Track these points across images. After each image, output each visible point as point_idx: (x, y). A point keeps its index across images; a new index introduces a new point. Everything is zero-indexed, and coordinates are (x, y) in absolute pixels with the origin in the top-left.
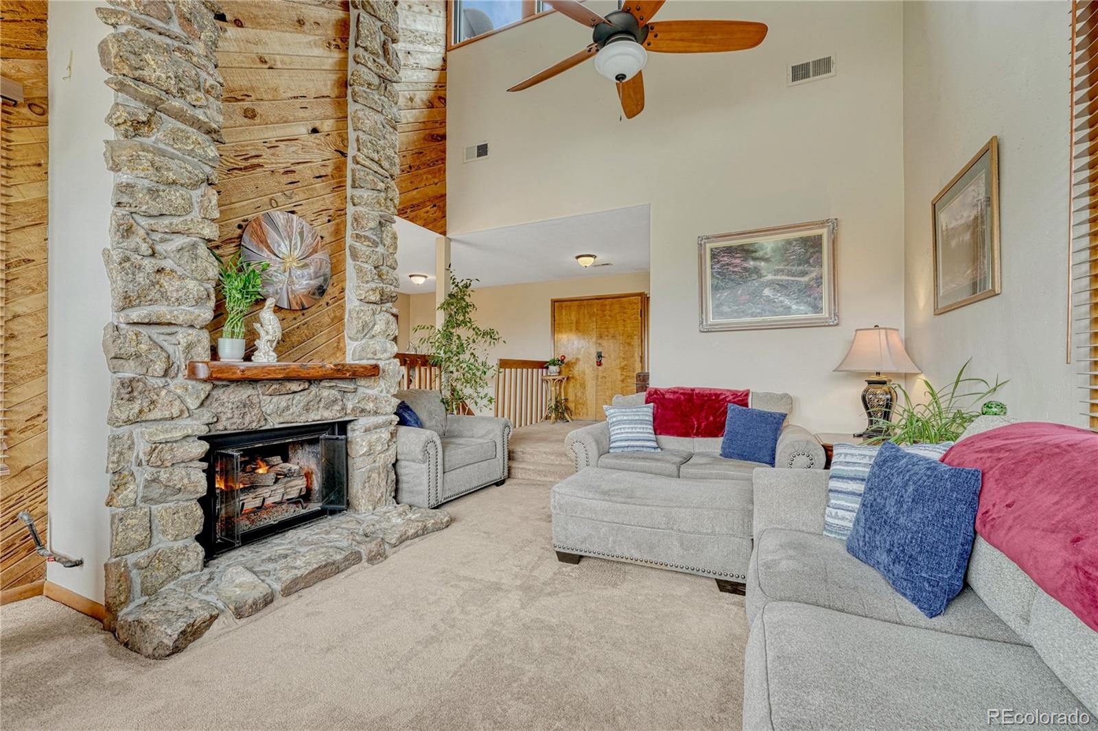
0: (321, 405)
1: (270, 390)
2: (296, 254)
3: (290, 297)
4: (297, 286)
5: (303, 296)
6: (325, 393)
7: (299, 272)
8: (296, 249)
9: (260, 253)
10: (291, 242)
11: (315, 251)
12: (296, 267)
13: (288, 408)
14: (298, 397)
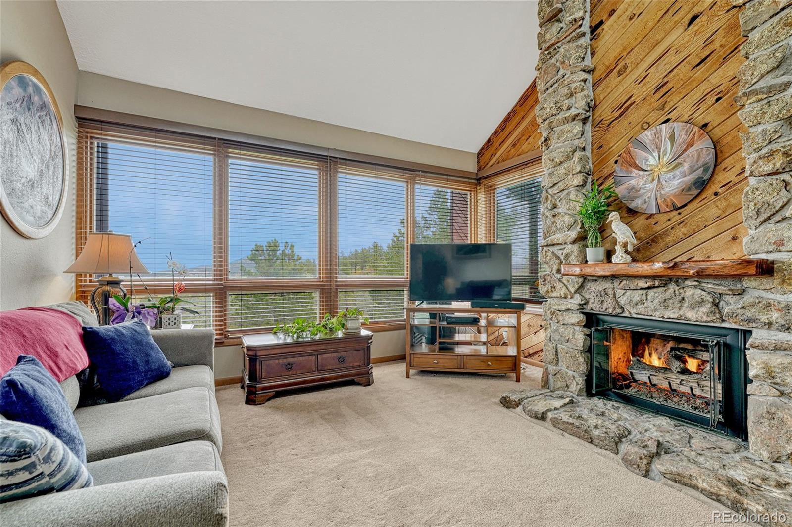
0: (686, 304)
1: (621, 285)
2: (665, 159)
3: (659, 201)
4: (667, 189)
5: (675, 196)
6: (689, 292)
7: (669, 175)
8: (666, 154)
9: (630, 175)
10: (659, 152)
11: (690, 145)
12: (666, 172)
13: (641, 302)
14: (653, 293)
